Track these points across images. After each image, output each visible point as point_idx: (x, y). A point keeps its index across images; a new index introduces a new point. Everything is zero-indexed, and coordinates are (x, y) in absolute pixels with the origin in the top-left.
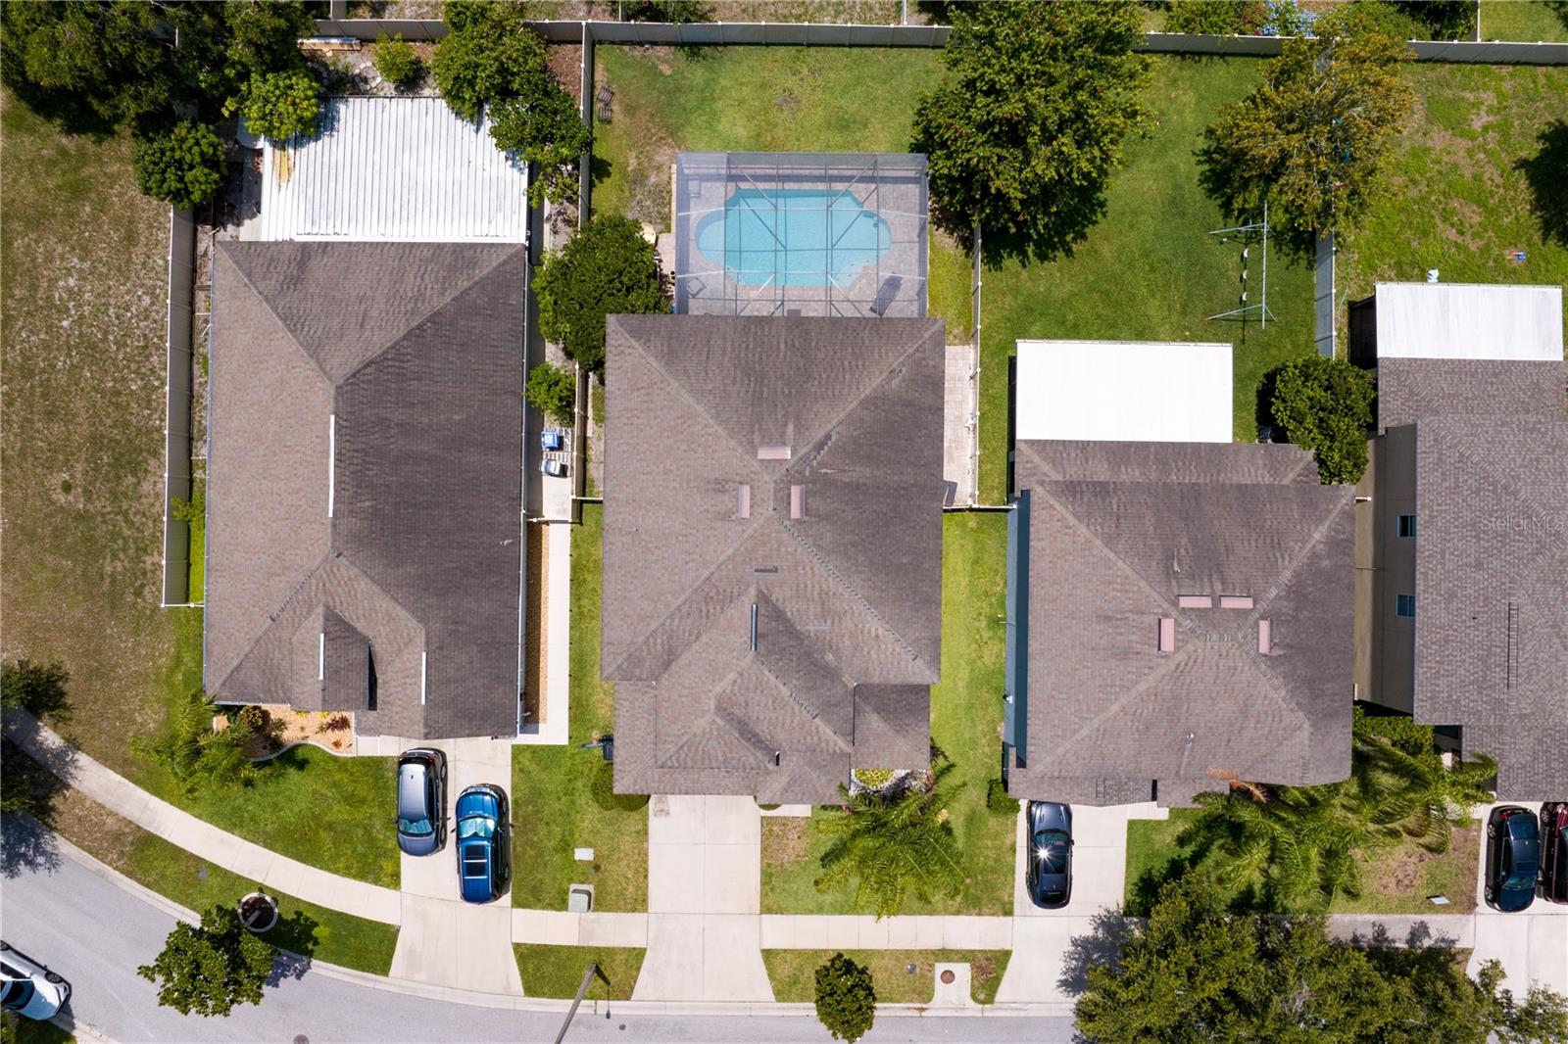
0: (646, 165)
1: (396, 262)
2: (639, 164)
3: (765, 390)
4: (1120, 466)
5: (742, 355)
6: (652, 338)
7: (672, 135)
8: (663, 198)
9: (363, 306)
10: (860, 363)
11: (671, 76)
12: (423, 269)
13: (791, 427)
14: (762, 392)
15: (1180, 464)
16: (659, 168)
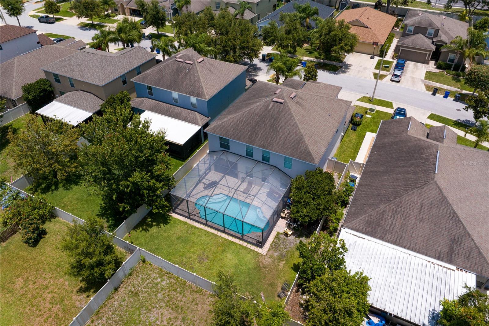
0: (276, 261)
1: (404, 236)
2: (279, 262)
3: (272, 121)
5: (275, 136)
6: (304, 150)
7: (259, 266)
8: (275, 245)
9: (421, 216)
10: (238, 123)
11: (247, 291)
12: (392, 228)
13: (270, 108)
14: (274, 121)
16: (271, 257)
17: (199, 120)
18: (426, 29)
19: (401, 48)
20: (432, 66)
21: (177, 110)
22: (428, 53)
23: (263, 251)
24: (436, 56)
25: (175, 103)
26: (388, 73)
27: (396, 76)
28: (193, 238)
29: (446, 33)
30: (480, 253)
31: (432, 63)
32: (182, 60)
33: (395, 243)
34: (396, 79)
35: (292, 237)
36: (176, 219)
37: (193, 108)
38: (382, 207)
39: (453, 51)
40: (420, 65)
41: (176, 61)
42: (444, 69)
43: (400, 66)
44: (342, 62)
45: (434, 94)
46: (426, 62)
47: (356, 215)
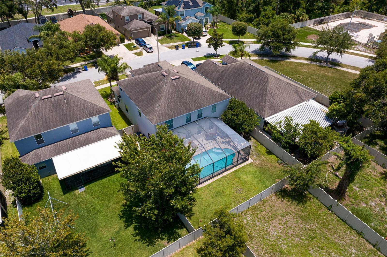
0: (260, 159)
1: (284, 103)
3: (186, 91)
4: (87, 138)
5: (197, 98)
7: (260, 167)
9: (280, 92)
10: (168, 105)
12: (278, 104)
13: (175, 84)
15: (68, 146)
16: (256, 159)
17: (112, 132)
19: (132, 32)
20: (154, 37)
21: (82, 137)
22: (149, 29)
23: (250, 160)
24: (153, 30)
25: (76, 133)
26: (140, 50)
27: (150, 48)
28: (218, 189)
30: (305, 91)
31: (152, 34)
32: (50, 96)
34: (151, 50)
38: (267, 99)
40: (149, 38)
41: (43, 99)
42: (162, 35)
45: (178, 49)
46: (150, 35)
47: (262, 109)
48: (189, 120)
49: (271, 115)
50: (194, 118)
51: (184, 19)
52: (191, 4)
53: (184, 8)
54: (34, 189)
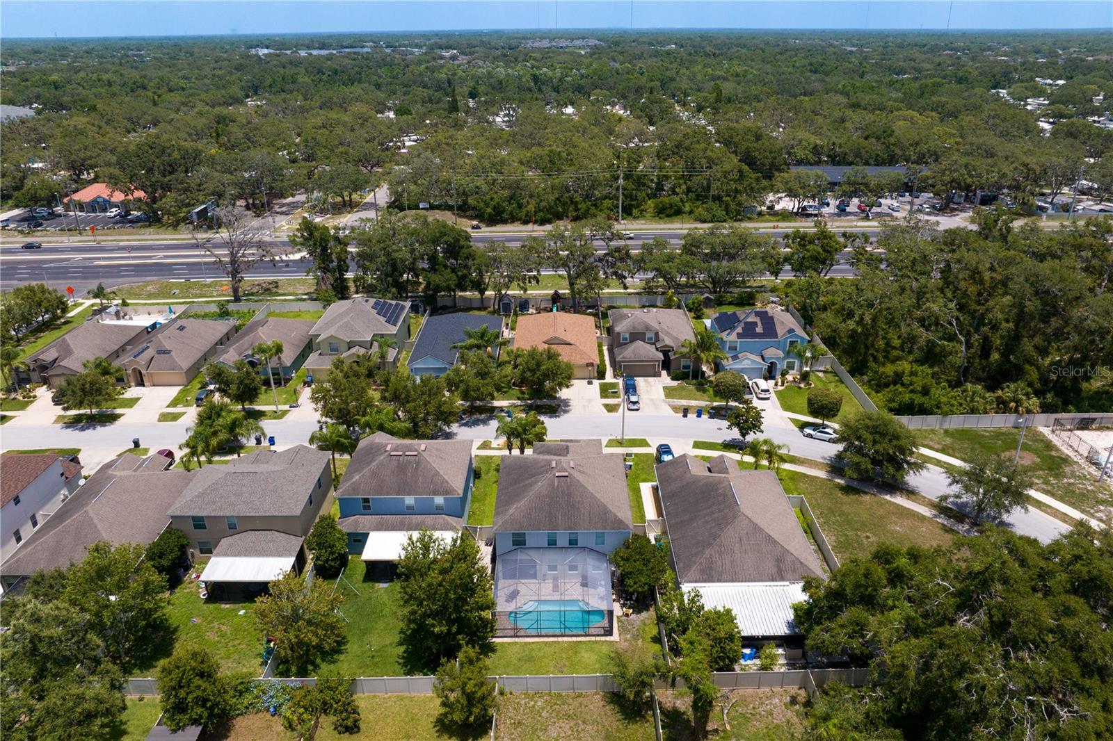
0: (633, 642)
1: (737, 571)
2: (636, 642)
5: (576, 513)
6: (613, 519)
7: (620, 653)
8: (623, 629)
9: (743, 548)
10: (528, 511)
12: (724, 568)
13: (556, 485)
14: (567, 498)
15: (395, 524)
16: (626, 640)
18: (644, 334)
19: (622, 364)
20: (665, 379)
21: (416, 519)
22: (657, 363)
23: (615, 637)
24: (666, 365)
25: (410, 511)
26: (620, 400)
27: (634, 403)
28: (535, 653)
29: (667, 334)
30: (801, 563)
31: (664, 373)
32: (401, 453)
33: (732, 581)
34: (634, 406)
35: (634, 616)
36: (503, 644)
37: (439, 511)
38: (707, 552)
39: (684, 356)
40: (651, 379)
41: (391, 455)
42: (682, 379)
43: (631, 389)
44: (555, 398)
45: (685, 416)
46: (658, 375)
47: (687, 568)
48: (552, 543)
49: (696, 582)
50: (563, 541)
51: (735, 358)
52: (759, 330)
53: (739, 336)
54: (332, 560)
